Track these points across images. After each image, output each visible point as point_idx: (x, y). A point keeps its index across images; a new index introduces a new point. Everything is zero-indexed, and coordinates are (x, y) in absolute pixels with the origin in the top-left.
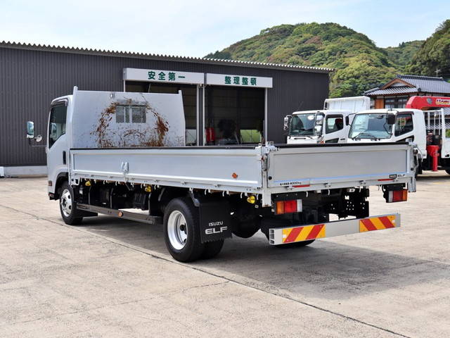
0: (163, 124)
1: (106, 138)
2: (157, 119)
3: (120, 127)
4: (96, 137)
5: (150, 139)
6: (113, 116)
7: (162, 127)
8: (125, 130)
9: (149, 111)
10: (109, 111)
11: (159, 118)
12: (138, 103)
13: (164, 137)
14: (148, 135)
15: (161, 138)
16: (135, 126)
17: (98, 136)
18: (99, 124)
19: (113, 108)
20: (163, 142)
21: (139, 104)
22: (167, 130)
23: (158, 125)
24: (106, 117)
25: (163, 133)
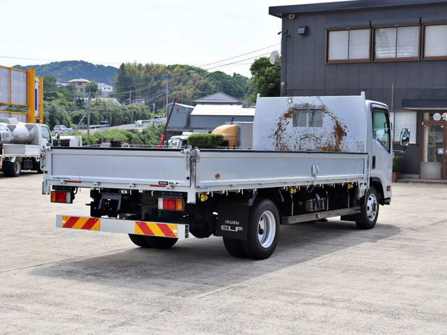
0: (341, 129)
1: (283, 141)
2: (335, 123)
3: (297, 131)
4: (274, 140)
5: (326, 144)
6: (290, 120)
7: (340, 132)
8: (301, 134)
9: (325, 115)
10: (287, 116)
11: (337, 122)
12: (314, 106)
13: (342, 142)
14: (324, 140)
15: (338, 143)
16: (311, 130)
17: (275, 140)
18: (276, 128)
19: (290, 112)
20: (340, 147)
21: (316, 108)
22: (346, 135)
23: (336, 129)
24: (283, 121)
25: (340, 138)
